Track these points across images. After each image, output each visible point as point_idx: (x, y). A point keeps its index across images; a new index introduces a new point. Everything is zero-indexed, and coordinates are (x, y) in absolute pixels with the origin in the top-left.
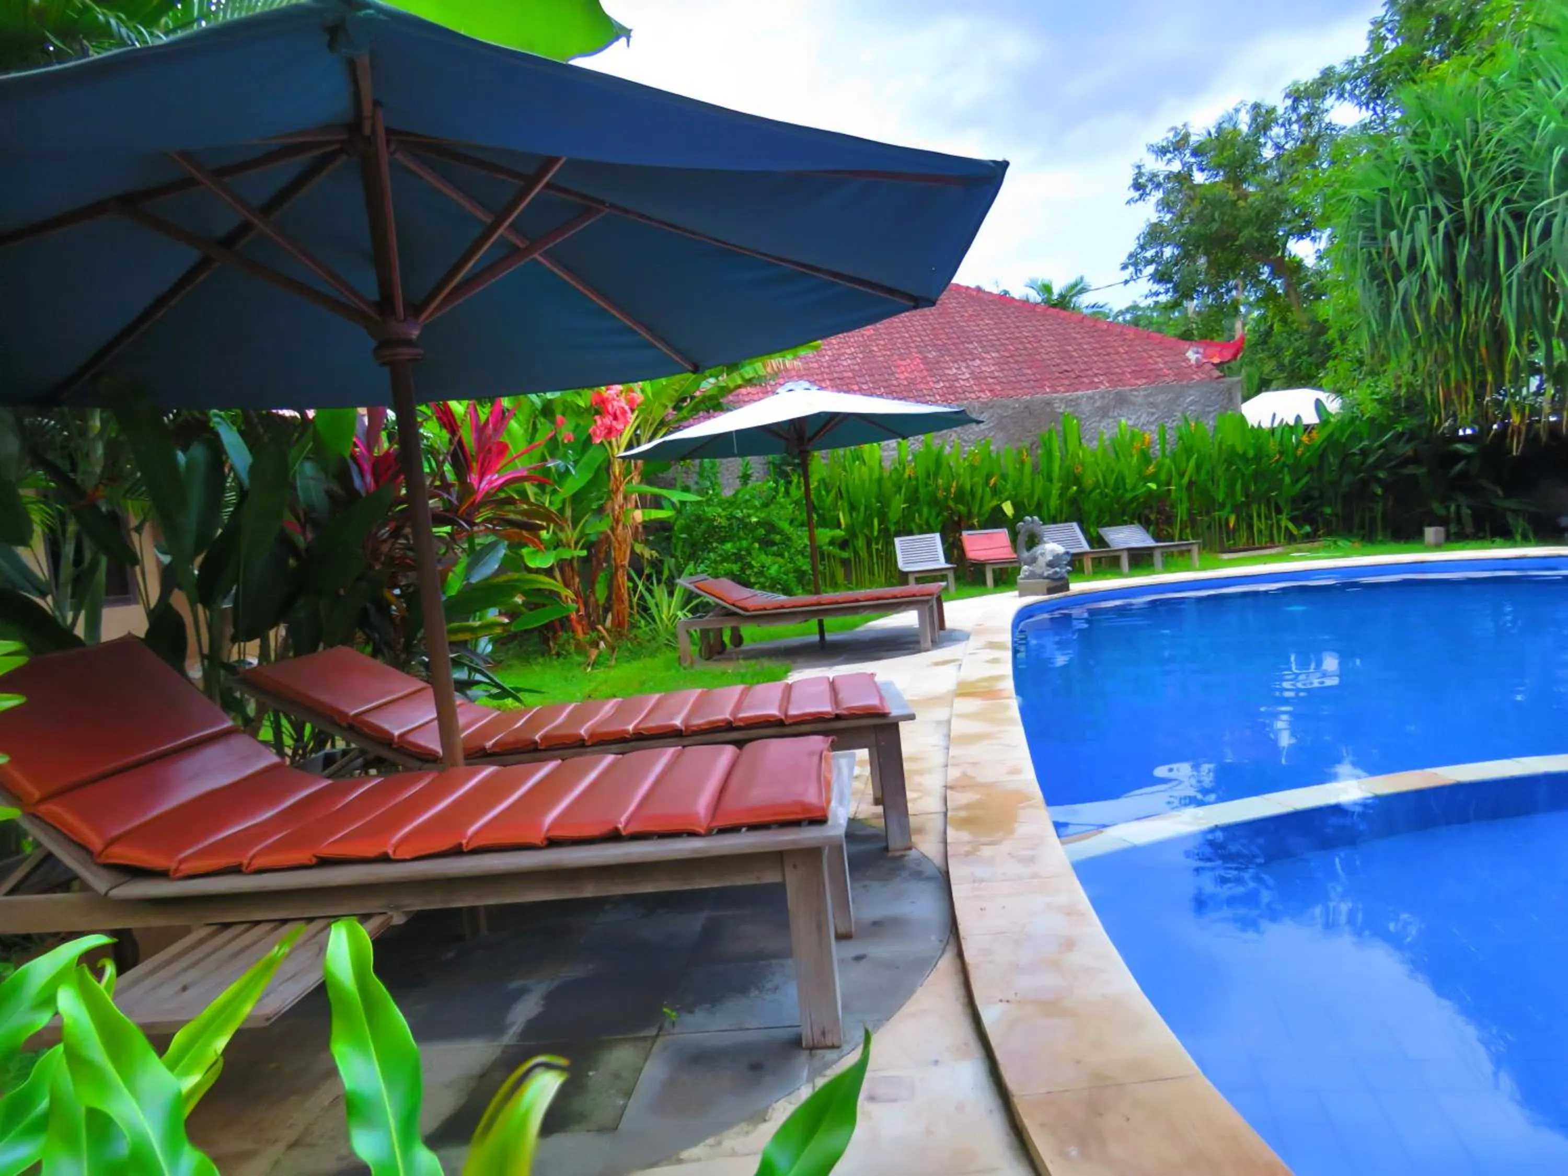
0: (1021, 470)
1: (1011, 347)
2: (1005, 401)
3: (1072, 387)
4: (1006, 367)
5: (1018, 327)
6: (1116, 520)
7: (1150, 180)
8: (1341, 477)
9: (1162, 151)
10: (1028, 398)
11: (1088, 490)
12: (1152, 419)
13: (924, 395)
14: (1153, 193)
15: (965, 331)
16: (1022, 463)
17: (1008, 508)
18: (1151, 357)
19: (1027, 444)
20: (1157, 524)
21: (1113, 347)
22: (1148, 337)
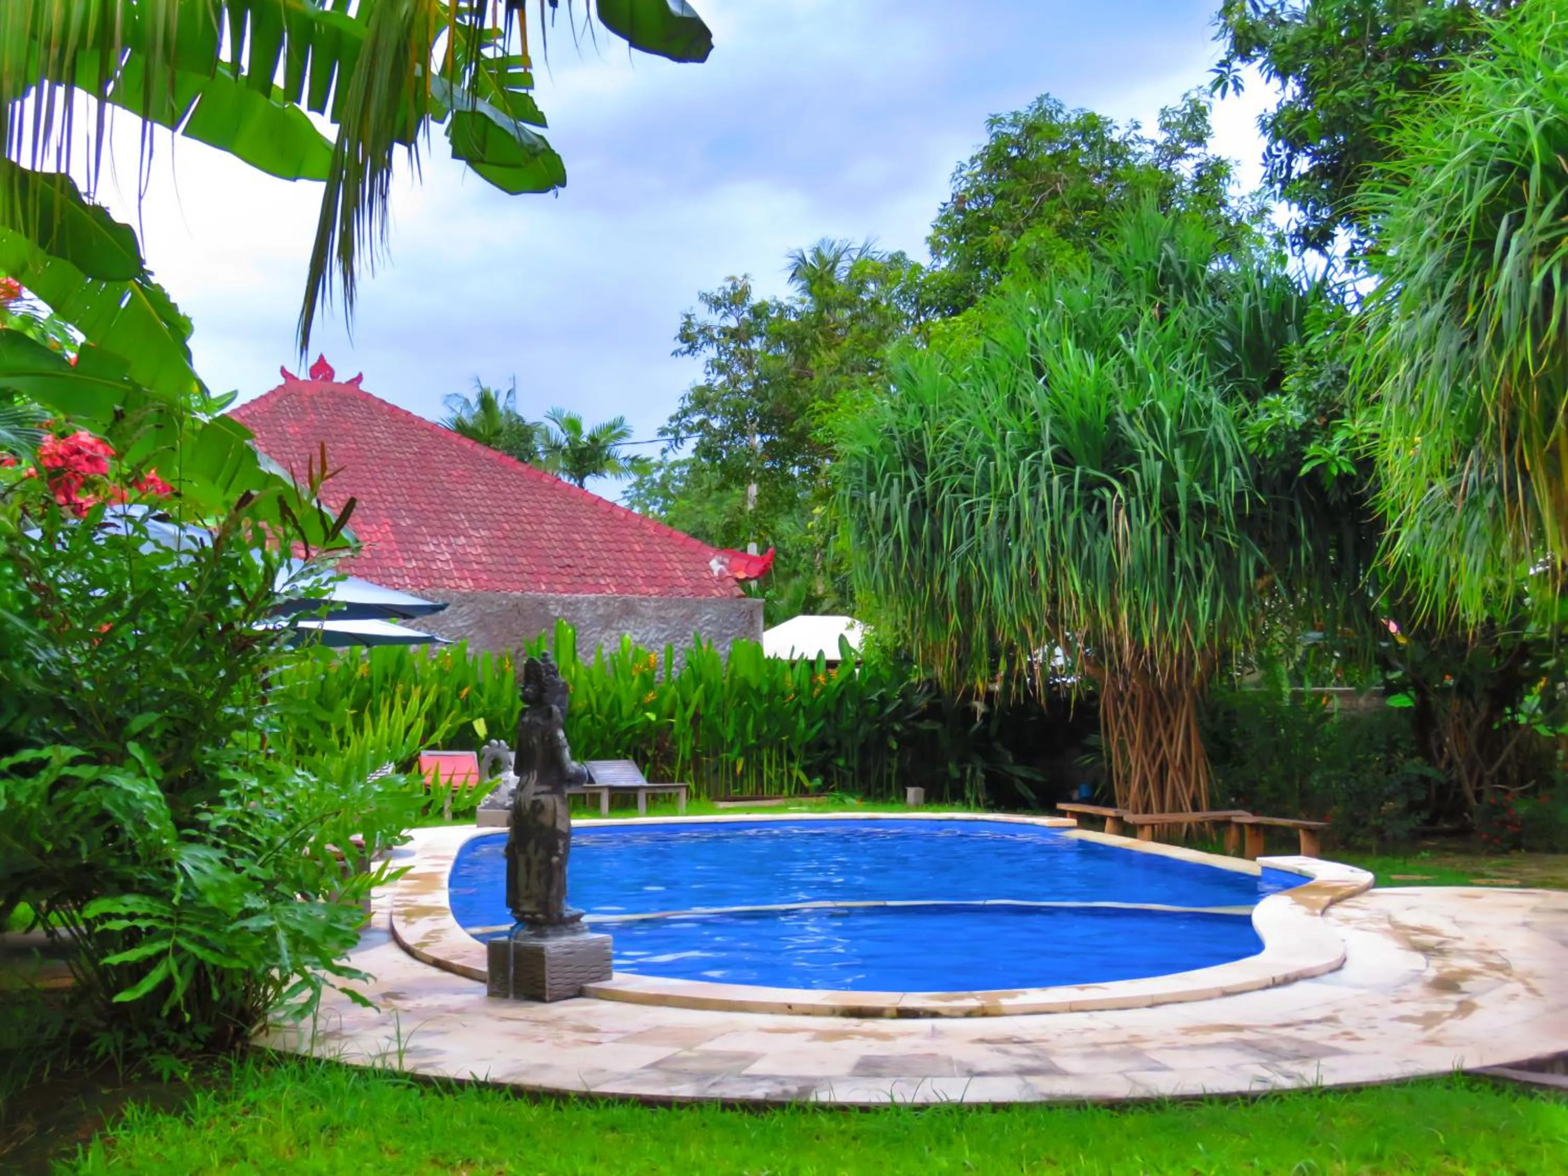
0: (501, 682)
1: (506, 526)
2: (491, 595)
3: (572, 588)
4: (495, 550)
5: (517, 500)
6: (608, 753)
7: (701, 331)
8: (858, 727)
9: (716, 303)
10: (518, 594)
11: (578, 713)
12: (662, 636)
13: (391, 576)
14: (705, 347)
15: (449, 496)
16: (503, 673)
17: (480, 727)
18: (670, 561)
19: (511, 650)
20: (655, 762)
21: (627, 542)
22: (670, 536)
